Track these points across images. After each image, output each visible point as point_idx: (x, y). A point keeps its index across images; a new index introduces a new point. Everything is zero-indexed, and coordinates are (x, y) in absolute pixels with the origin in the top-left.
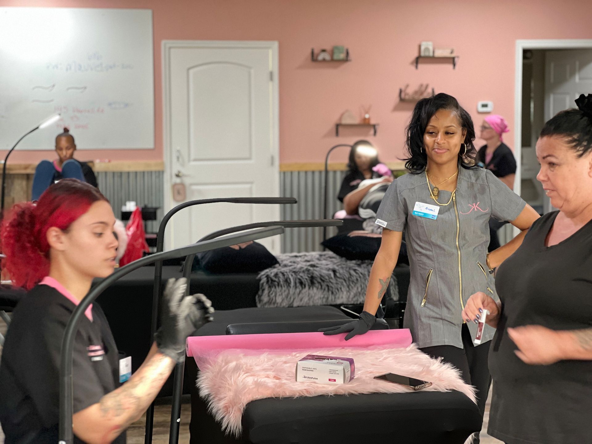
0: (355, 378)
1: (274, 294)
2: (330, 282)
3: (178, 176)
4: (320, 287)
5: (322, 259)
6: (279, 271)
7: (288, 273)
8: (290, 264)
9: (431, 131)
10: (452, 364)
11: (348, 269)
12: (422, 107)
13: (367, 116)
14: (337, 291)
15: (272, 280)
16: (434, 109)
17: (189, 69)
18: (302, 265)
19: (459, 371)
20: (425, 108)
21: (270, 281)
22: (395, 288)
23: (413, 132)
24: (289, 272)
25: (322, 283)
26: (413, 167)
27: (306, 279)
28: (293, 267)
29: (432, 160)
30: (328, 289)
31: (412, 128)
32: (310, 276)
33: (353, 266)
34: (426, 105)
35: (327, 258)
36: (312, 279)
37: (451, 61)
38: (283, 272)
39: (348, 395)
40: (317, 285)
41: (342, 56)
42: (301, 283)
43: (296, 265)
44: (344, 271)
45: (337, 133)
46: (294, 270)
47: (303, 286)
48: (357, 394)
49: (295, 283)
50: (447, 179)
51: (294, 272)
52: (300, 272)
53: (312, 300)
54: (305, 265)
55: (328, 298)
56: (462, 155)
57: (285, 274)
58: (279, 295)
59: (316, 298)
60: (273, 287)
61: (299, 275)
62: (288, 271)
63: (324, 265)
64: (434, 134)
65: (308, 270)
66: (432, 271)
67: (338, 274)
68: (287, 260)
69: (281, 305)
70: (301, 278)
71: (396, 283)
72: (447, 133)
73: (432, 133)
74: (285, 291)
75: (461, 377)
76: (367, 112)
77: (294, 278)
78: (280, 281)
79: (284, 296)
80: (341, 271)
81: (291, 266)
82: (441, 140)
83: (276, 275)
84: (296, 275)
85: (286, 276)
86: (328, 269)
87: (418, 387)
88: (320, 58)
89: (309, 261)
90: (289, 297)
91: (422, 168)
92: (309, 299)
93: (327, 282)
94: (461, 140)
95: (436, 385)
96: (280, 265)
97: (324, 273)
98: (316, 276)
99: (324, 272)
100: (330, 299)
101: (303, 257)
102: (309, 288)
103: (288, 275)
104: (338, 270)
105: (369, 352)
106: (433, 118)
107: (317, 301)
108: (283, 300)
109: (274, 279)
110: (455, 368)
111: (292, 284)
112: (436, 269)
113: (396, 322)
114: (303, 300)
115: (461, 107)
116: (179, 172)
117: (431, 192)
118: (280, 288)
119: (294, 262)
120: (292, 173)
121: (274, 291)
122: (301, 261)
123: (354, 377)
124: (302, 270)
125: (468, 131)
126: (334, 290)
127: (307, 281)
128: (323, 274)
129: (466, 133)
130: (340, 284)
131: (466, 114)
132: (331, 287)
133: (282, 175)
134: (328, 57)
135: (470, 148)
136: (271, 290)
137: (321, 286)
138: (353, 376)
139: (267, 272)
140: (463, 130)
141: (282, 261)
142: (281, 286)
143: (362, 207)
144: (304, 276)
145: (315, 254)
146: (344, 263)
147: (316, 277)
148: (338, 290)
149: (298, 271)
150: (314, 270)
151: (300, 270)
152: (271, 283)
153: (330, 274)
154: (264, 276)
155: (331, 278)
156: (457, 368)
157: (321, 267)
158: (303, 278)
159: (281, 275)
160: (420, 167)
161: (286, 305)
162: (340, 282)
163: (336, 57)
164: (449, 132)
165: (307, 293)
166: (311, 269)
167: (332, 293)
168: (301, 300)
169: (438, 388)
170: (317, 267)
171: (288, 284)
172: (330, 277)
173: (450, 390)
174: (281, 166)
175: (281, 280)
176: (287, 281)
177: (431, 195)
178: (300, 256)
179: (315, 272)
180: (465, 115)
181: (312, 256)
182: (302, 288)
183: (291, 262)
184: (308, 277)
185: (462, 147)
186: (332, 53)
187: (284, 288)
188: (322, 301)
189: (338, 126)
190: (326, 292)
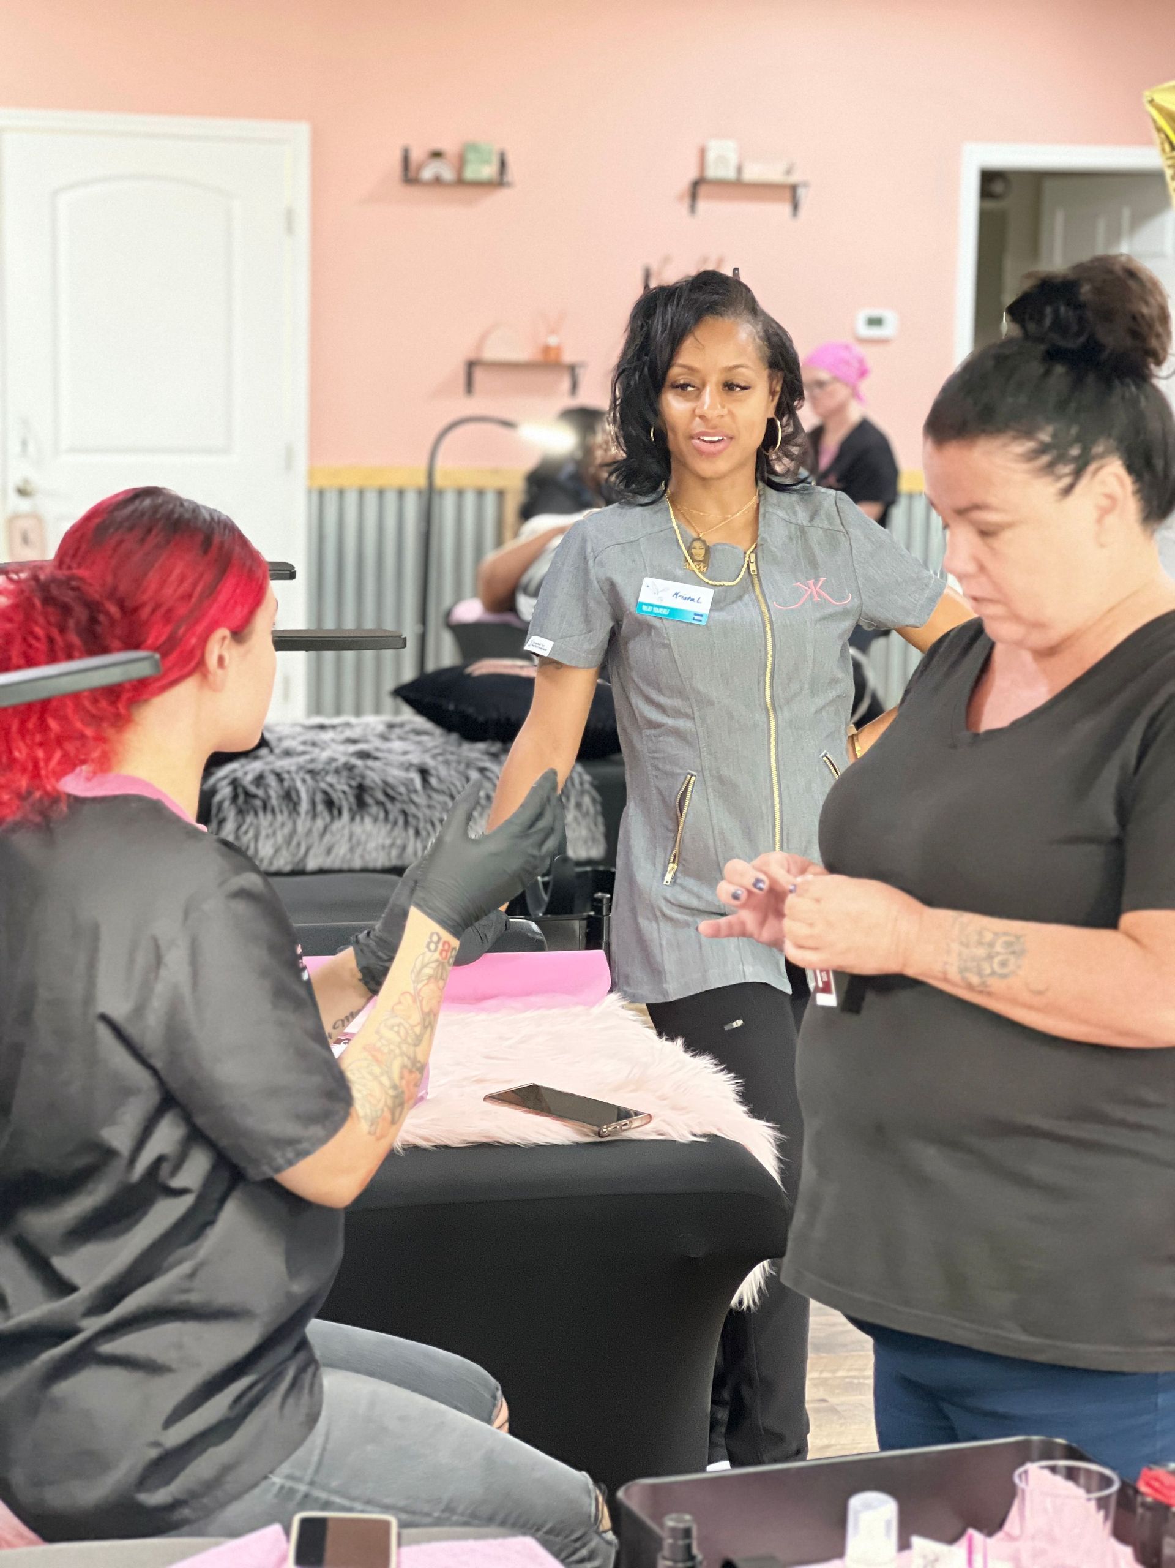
0: (428, 1097)
1: (251, 834)
2: (412, 802)
3: (22, 492)
4: (382, 815)
5: (393, 736)
6: (268, 768)
7: (294, 775)
8: (301, 748)
9: (682, 382)
10: (715, 1058)
11: (462, 767)
12: (655, 309)
13: (553, 341)
14: (429, 827)
15: (248, 795)
16: (688, 316)
17: (56, 193)
18: (334, 751)
19: (735, 1078)
20: (664, 313)
21: (241, 798)
22: (596, 824)
23: (632, 383)
24: (297, 772)
25: (389, 806)
26: (627, 485)
27: (344, 792)
28: (307, 757)
29: (684, 465)
30: (406, 823)
31: (626, 373)
32: (354, 783)
33: (477, 759)
34: (666, 305)
35: (408, 732)
36: (361, 792)
37: (788, 194)
38: (279, 770)
39: (404, 1149)
40: (374, 809)
41: (488, 171)
42: (330, 804)
43: (316, 751)
44: (453, 772)
45: (469, 386)
46: (311, 766)
47: (335, 812)
48: (428, 1146)
49: (313, 804)
50: (729, 516)
51: (311, 772)
52: (327, 773)
53: (359, 851)
54: (341, 753)
55: (404, 848)
56: (767, 451)
57: (286, 776)
58: (267, 836)
59: (371, 845)
60: (248, 812)
61: (323, 780)
62: (293, 768)
63: (397, 754)
64: (690, 389)
65: (350, 768)
66: (693, 778)
67: (433, 781)
68: (293, 738)
69: (271, 863)
70: (329, 790)
71: (599, 808)
72: (729, 386)
73: (684, 387)
74: (283, 825)
75: (739, 1095)
76: (553, 332)
77: (311, 790)
78: (269, 797)
79: (280, 838)
80: (441, 771)
81: (304, 753)
82: (712, 406)
83: (259, 780)
84: (317, 781)
85: (286, 784)
86: (407, 765)
87: (609, 1129)
88: (427, 174)
89: (354, 741)
90: (294, 843)
91: (655, 488)
92: (352, 850)
93: (403, 802)
94: (767, 408)
95: (664, 1121)
96: (272, 751)
97: (394, 777)
98: (372, 785)
99: (396, 774)
100: (410, 850)
101: (339, 729)
102: (353, 819)
103: (293, 780)
104: (436, 769)
105: (483, 1016)
106: (688, 344)
107: (374, 855)
108: (277, 851)
109: (253, 789)
110: (722, 1070)
111: (304, 806)
112: (707, 773)
113: (577, 926)
114: (334, 851)
115: (764, 314)
116: (26, 481)
117: (685, 552)
118: (269, 816)
119: (314, 744)
120: (341, 492)
121: (251, 824)
122: (333, 740)
123: (427, 1093)
124: (334, 765)
125: (785, 382)
126: (421, 825)
127: (347, 799)
128: (390, 780)
129: (778, 389)
130: (439, 807)
131: (779, 332)
132: (415, 817)
133: (315, 497)
134: (448, 175)
135: (790, 429)
136: (244, 821)
137: (387, 813)
138: (424, 1092)
139: (234, 771)
140: (771, 378)
141: (280, 739)
142: (273, 812)
143: (526, 591)
144: (339, 783)
145: (374, 722)
146: (453, 749)
147: (372, 788)
148: (433, 824)
149: (323, 769)
150: (368, 767)
151: (327, 767)
152: (246, 802)
153: (412, 780)
154: (225, 782)
155: (415, 791)
156: (729, 1069)
157: (385, 758)
158: (335, 790)
159: (272, 781)
160: (648, 484)
161: (286, 864)
162: (439, 802)
163: (470, 174)
164: (736, 381)
165: (346, 832)
166: (359, 763)
167: (417, 833)
168: (329, 851)
169: (666, 1128)
170: (376, 758)
171: (291, 806)
172: (411, 788)
173: (704, 1136)
174: (311, 474)
175: (272, 793)
176: (290, 797)
177: (687, 561)
178: (333, 727)
179: (369, 773)
180: (777, 334)
181: (367, 725)
182: (333, 818)
183: (304, 743)
184: (350, 786)
185: (771, 424)
186: (461, 162)
187: (279, 818)
188: (389, 854)
189: (471, 366)
190: (399, 830)
